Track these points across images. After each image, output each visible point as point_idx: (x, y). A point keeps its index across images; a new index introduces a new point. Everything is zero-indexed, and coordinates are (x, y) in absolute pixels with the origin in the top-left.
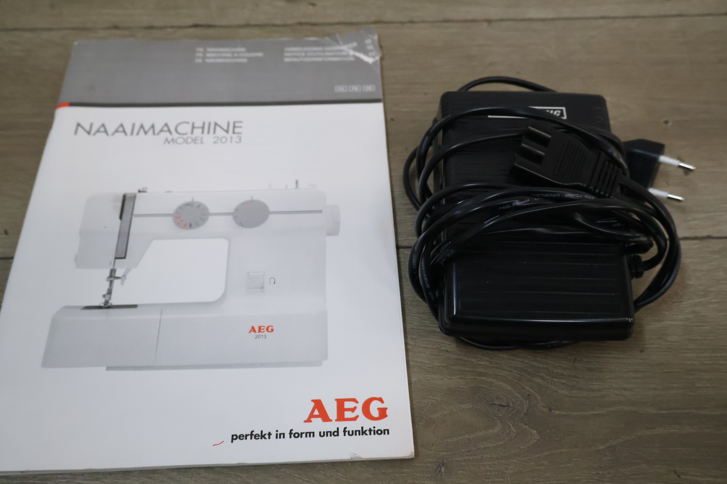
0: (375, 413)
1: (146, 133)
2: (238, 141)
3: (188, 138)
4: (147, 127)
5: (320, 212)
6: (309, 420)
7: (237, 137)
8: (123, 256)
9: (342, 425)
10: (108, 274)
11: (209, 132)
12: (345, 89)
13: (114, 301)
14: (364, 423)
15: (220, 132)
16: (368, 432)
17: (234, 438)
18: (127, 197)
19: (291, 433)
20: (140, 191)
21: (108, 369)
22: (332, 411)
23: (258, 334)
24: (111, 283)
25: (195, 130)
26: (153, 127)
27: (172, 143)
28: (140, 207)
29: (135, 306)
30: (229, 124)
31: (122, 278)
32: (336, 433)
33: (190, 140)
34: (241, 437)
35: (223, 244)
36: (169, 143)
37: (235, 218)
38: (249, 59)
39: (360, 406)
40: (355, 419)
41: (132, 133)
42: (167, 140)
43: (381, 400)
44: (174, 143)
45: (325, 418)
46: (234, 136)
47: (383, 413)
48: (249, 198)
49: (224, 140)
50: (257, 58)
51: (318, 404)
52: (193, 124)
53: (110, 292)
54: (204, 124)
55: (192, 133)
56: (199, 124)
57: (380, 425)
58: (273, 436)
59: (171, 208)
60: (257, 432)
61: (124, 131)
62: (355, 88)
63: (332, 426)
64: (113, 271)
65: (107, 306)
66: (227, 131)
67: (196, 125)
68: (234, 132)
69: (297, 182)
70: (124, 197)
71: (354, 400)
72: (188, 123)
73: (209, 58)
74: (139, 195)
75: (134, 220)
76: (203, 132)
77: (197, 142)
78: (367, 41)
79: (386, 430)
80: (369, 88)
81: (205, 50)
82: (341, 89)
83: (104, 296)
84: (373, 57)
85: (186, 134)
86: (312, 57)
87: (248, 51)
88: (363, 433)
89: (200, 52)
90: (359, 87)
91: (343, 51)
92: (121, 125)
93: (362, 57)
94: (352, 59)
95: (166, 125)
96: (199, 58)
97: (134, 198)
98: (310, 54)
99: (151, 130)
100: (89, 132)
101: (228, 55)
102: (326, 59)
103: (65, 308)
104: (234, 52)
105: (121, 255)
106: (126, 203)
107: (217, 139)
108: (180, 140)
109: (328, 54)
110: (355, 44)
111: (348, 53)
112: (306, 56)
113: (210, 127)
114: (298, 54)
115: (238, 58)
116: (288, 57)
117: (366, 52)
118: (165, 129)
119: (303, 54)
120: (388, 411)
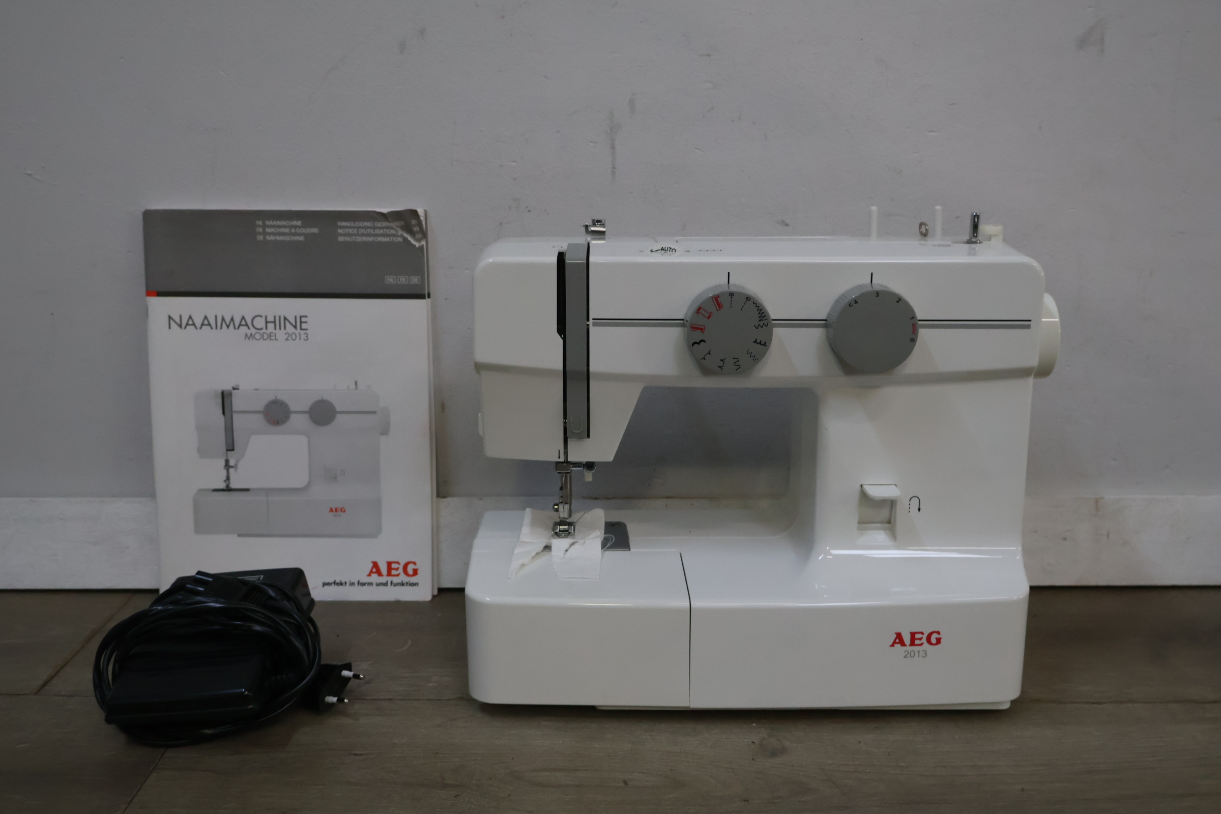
0: (410, 572)
1: (228, 326)
2: (306, 338)
3: (264, 333)
4: (228, 320)
5: (374, 412)
6: (369, 575)
7: (305, 334)
8: (232, 448)
9: (389, 579)
10: (223, 464)
11: (280, 329)
12: (394, 280)
13: (233, 485)
14: (403, 578)
15: (290, 329)
16: (405, 584)
17: (324, 584)
18: (225, 393)
19: (359, 583)
20: (234, 389)
21: (239, 535)
22: (384, 569)
23: (335, 513)
24: (228, 471)
25: (268, 324)
26: (232, 319)
27: (251, 338)
28: (238, 403)
29: (247, 490)
30: (296, 317)
31: (235, 467)
32: (386, 584)
33: (266, 336)
34: (328, 584)
35: (303, 440)
36: (249, 338)
37: (311, 416)
38: (307, 235)
39: (401, 567)
40: (398, 575)
41: (216, 328)
42: (246, 335)
43: (414, 563)
44: (253, 339)
45: (380, 574)
46: (302, 332)
47: (415, 572)
48: (320, 398)
49: (293, 336)
50: (313, 234)
51: (375, 565)
52: (266, 317)
53: (228, 478)
54: (275, 317)
55: (266, 328)
56: (270, 319)
57: (413, 580)
58: (348, 584)
59: (260, 406)
60: (338, 581)
61: (209, 324)
62: (403, 280)
63: (383, 579)
64: (227, 461)
65: (228, 489)
66: (295, 327)
67: (269, 320)
68: (301, 329)
69: (356, 383)
70: (223, 393)
71: (398, 563)
72: (261, 316)
73: (270, 234)
74: (234, 392)
75: (235, 416)
76: (275, 328)
77: (272, 338)
78: (414, 222)
79: (416, 584)
80: (415, 280)
81: (264, 223)
82: (390, 280)
83: (225, 481)
84: (419, 240)
85: (262, 329)
86: (363, 235)
87: (304, 226)
88: (403, 584)
89: (260, 226)
90: (406, 278)
91: (392, 228)
92: (206, 318)
93: (410, 238)
94: (400, 239)
95: (243, 318)
96: (260, 234)
97: (230, 394)
98: (361, 231)
99: (232, 324)
100: (180, 326)
101: (287, 230)
102: (376, 239)
103: (201, 491)
104: (291, 227)
105: (230, 448)
106: (225, 398)
107: (287, 335)
108: (258, 336)
109: (378, 232)
110: (402, 223)
111: (397, 231)
112: (358, 235)
113: (280, 322)
114: (350, 231)
115: (296, 234)
116: (341, 235)
117: (412, 234)
118: (243, 323)
119: (355, 231)
120: (419, 572)
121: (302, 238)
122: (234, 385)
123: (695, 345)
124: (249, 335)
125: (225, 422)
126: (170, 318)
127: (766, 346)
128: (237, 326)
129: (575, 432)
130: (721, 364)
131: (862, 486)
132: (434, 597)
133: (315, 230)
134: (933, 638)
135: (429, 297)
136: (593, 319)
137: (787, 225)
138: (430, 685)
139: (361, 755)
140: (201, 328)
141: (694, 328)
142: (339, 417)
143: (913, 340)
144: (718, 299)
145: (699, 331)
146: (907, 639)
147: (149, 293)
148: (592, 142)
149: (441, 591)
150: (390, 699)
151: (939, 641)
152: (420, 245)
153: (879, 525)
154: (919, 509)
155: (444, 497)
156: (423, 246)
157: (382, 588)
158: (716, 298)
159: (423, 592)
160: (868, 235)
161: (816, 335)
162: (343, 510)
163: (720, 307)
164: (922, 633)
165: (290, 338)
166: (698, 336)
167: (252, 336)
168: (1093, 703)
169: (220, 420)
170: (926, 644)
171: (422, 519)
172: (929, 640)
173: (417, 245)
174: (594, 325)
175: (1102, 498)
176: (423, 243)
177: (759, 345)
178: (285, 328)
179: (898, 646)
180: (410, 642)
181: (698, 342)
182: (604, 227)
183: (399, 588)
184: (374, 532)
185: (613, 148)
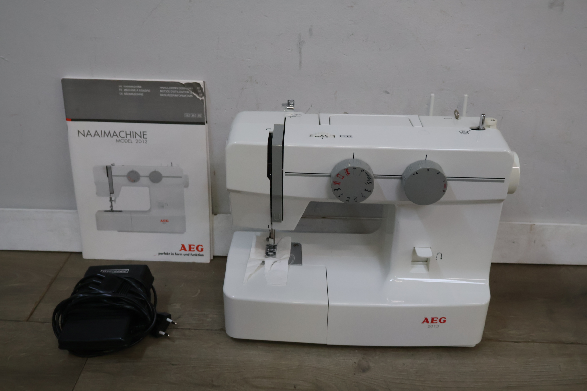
0: (200, 249)
1: (107, 136)
2: (146, 142)
3: (125, 139)
4: (107, 133)
5: (181, 177)
6: (181, 250)
7: (145, 140)
9: (190, 252)
10: (109, 199)
11: (133, 137)
12: (189, 115)
13: (114, 209)
15: (138, 138)
16: (198, 255)
17: (159, 254)
19: (175, 254)
21: (119, 231)
22: (187, 248)
23: (163, 222)
24: (111, 203)
25: (128, 136)
26: (109, 132)
27: (119, 142)
28: (114, 172)
29: (121, 211)
30: (141, 132)
31: (115, 201)
32: (188, 255)
33: (126, 141)
34: (162, 254)
35: (147, 190)
36: (118, 142)
37: (150, 179)
38: (144, 93)
39: (195, 247)
40: (194, 251)
41: (102, 136)
43: (202, 246)
44: (120, 142)
45: (185, 250)
46: (144, 139)
47: (202, 250)
48: (154, 170)
49: (140, 141)
50: (147, 92)
51: (183, 246)
52: (126, 132)
53: (112, 206)
54: (130, 132)
55: (126, 137)
56: (128, 133)
57: (201, 253)
58: (170, 254)
59: (125, 173)
60: (166, 253)
61: (98, 135)
62: (193, 115)
63: (187, 252)
64: (111, 198)
65: (112, 211)
66: (141, 137)
67: (127, 133)
68: (144, 138)
69: (172, 163)
70: (107, 167)
71: (194, 245)
72: (123, 131)
73: (126, 92)
74: (112, 167)
75: (113, 178)
76: (131, 137)
77: (129, 142)
78: (198, 88)
79: (202, 255)
80: (200, 116)
81: (123, 87)
82: (187, 115)
83: (110, 207)
84: (201, 97)
85: (124, 137)
86: (173, 93)
87: (143, 88)
88: (196, 255)
89: (120, 88)
90: (195, 115)
91: (187, 90)
92: (96, 131)
93: (197, 96)
94: (191, 96)
95: (115, 132)
96: (121, 92)
97: (110, 168)
98: (172, 91)
99: (109, 135)
100: (84, 135)
101: (134, 90)
102: (179, 96)
103: (99, 211)
104: (136, 89)
105: (112, 192)
106: (108, 169)
107: (137, 141)
108: (122, 141)
109: (180, 92)
110: (192, 88)
111: (190, 92)
112: (171, 93)
113: (133, 134)
114: (166, 91)
115: (139, 92)
116: (162, 93)
117: (198, 94)
118: (115, 134)
119: (169, 91)
120: (204, 250)
121: (142, 94)
122: (112, 163)
123: (335, 191)
124: (118, 140)
125: (109, 179)
126: (79, 131)
127: (370, 192)
128: (112, 136)
129: (276, 220)
130: (348, 199)
131: (414, 248)
132: (211, 260)
133: (149, 91)
134: (442, 320)
135: (207, 122)
136: (285, 172)
137: (388, 93)
138: (208, 320)
139: (176, 365)
140: (94, 136)
141: (335, 183)
142: (164, 180)
143: (444, 191)
144: (348, 170)
145: (337, 185)
146: (430, 320)
147: (68, 119)
148: (289, 50)
149: (214, 257)
150: (189, 329)
151: (445, 321)
152: (202, 99)
153: (421, 263)
154: (441, 258)
155: (216, 214)
156: (203, 99)
157: (187, 256)
158: (347, 170)
159: (206, 259)
160: (428, 114)
161: (396, 182)
162: (167, 221)
163: (348, 174)
164: (437, 318)
165: (138, 142)
166: (337, 187)
167: (119, 141)
168: (515, 342)
169: (106, 180)
170: (439, 323)
171: (205, 226)
172: (440, 321)
173: (200, 99)
174: (286, 175)
175: (534, 225)
176: (203, 98)
177: (367, 192)
178: (136, 137)
179: (425, 323)
180: (199, 291)
181: (337, 189)
182: (293, 107)
183: (195, 257)
184: (182, 231)
185: (300, 53)
